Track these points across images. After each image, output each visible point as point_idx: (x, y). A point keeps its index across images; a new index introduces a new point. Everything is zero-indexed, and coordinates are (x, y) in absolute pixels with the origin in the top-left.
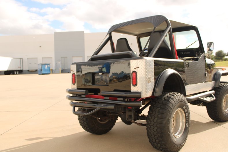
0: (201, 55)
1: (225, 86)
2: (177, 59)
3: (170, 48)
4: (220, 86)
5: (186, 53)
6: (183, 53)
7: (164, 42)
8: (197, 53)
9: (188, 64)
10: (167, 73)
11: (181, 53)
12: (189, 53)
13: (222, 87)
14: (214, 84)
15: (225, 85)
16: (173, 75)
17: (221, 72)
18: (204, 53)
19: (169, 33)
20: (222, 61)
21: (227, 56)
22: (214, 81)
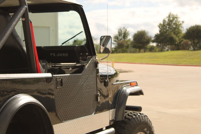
0: (90, 59)
1: (134, 117)
2: (38, 71)
3: (25, 48)
4: (126, 118)
5: (61, 55)
6: (54, 55)
7: (13, 35)
8: (82, 56)
9: (61, 81)
10: (17, 102)
11: (51, 54)
12: (67, 55)
13: (129, 119)
14: (114, 116)
15: (135, 115)
16: (28, 106)
17: (129, 90)
18: (94, 57)
19: (24, 19)
20: (145, 52)
21: (153, 41)
22: (115, 109)
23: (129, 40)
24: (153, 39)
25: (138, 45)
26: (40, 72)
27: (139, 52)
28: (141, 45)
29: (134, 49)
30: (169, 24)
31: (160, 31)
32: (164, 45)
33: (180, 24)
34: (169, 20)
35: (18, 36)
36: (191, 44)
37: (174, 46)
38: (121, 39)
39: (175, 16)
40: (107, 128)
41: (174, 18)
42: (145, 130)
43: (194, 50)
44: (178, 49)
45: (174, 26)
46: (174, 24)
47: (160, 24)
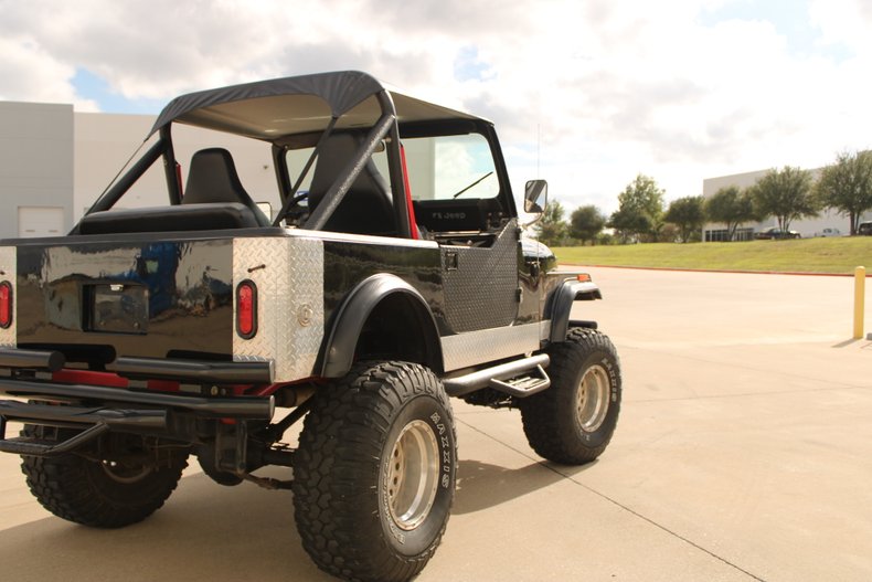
0: (505, 223)
1: (584, 336)
2: (413, 236)
3: (390, 195)
4: (569, 338)
5: (452, 215)
6: (440, 216)
7: (368, 171)
8: (490, 218)
9: (455, 258)
10: (378, 287)
11: (434, 215)
12: (463, 215)
13: (575, 340)
14: (548, 333)
15: (586, 334)
16: (395, 296)
17: (575, 287)
18: (513, 220)
19: (389, 140)
20: (593, 245)
21: (609, 226)
22: (550, 321)
23: (564, 223)
24: (608, 221)
25: (580, 232)
26: (417, 238)
27: (583, 245)
28: (586, 232)
29: (574, 240)
30: (637, 194)
31: (621, 207)
32: (629, 234)
33: (659, 195)
34: (637, 186)
35: (378, 173)
36: (679, 232)
37: (647, 235)
38: (548, 222)
39: (650, 180)
40: (535, 353)
41: (647, 183)
42: (605, 361)
43: (684, 242)
44: (655, 241)
45: (648, 198)
46: (648, 194)
47: (623, 194)
